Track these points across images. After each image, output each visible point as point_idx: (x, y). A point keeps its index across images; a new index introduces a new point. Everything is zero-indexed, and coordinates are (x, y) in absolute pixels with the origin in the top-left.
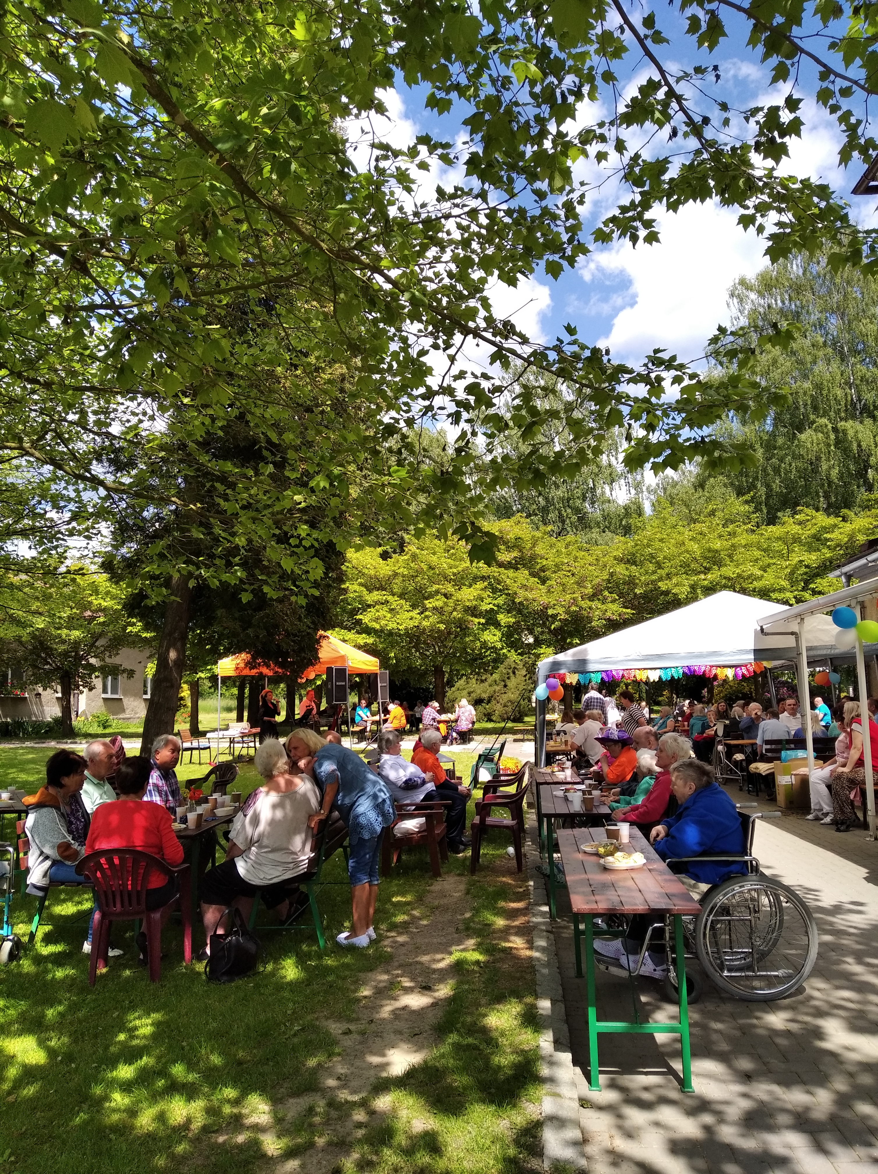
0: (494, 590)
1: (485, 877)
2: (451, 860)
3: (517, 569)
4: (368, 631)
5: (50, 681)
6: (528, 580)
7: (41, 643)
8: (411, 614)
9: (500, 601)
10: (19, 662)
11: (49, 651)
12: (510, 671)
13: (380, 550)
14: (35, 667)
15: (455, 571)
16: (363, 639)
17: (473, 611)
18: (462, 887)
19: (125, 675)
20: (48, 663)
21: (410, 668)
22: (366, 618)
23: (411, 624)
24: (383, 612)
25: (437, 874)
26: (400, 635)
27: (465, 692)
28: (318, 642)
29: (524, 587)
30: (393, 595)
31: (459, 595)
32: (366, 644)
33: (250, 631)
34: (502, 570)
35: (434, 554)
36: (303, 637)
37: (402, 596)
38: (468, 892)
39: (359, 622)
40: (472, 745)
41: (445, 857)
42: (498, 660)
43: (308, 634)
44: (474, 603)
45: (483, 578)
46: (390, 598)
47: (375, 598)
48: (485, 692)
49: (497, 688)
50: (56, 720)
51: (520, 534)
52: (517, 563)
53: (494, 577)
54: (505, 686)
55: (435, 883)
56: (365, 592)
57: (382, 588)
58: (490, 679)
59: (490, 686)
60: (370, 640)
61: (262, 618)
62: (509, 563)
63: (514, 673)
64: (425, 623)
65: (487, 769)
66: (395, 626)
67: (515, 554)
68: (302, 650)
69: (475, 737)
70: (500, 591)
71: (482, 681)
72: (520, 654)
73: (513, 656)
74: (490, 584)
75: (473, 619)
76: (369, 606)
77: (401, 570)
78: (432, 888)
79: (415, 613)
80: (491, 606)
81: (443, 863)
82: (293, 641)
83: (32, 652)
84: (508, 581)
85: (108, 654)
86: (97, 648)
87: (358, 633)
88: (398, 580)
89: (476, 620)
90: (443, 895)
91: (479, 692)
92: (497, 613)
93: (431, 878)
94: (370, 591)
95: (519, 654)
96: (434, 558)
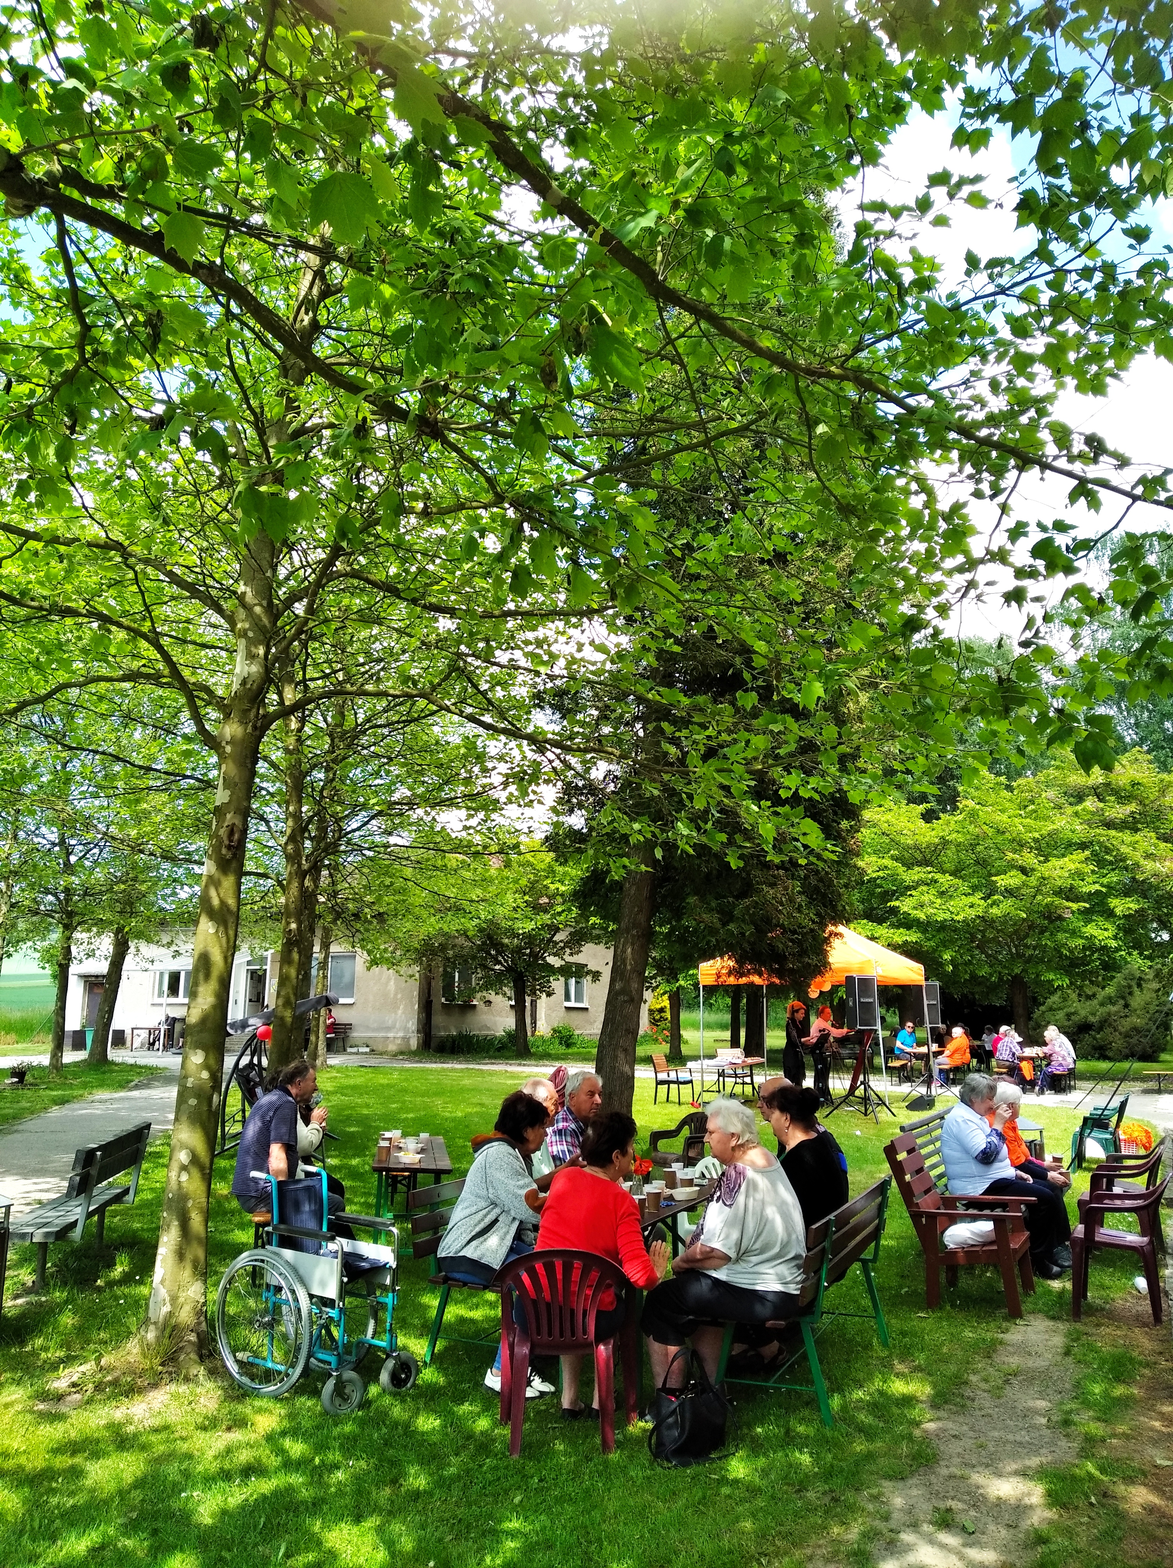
0: (1101, 863)
1: (1098, 1325)
2: (1039, 1290)
3: (1137, 830)
4: (908, 923)
5: (501, 983)
6: (1156, 846)
7: (490, 937)
8: (971, 899)
9: (1113, 878)
10: (466, 961)
11: (500, 948)
12: (1133, 983)
13: (921, 808)
14: (484, 967)
15: (1037, 835)
16: (901, 936)
17: (1070, 894)
18: (1058, 1341)
19: (589, 978)
20: (499, 963)
21: (974, 977)
22: (905, 905)
23: (972, 913)
24: (928, 895)
25: (1015, 1313)
26: (956, 930)
27: (1061, 1015)
28: (827, 941)
29: (1148, 856)
30: (944, 872)
31: (1044, 870)
32: (906, 943)
33: (731, 926)
34: (1113, 833)
35: (1003, 811)
36: (804, 935)
37: (955, 873)
38: (1067, 1353)
39: (894, 911)
40: (1074, 1096)
41: (1029, 1286)
42: (1111, 966)
43: (812, 930)
44: (1070, 881)
45: (1083, 846)
46: (938, 876)
47: (916, 878)
48: (1094, 1014)
49: (1113, 1009)
50: (509, 1034)
51: (1138, 777)
52: (1136, 821)
53: (1099, 842)
54: (1126, 1006)
55: (1013, 1328)
56: (901, 869)
57: (925, 862)
58: (1102, 994)
59: (1102, 1004)
60: (913, 937)
61: (747, 908)
62: (1124, 822)
63: (1139, 985)
64: (994, 911)
65: (1100, 1141)
66: (947, 916)
67: (1132, 807)
68: (803, 953)
69: (1079, 1084)
70: (1111, 863)
71: (1089, 997)
72: (1150, 958)
73: (1137, 962)
74: (1094, 854)
75: (1070, 904)
76: (908, 888)
77: (954, 835)
78: (1007, 1337)
79: (976, 899)
80: (1098, 887)
81: (1027, 1295)
82: (792, 941)
83: (480, 948)
84: (1124, 849)
85: (568, 951)
86: (556, 943)
87: (893, 926)
88: (951, 852)
89: (1074, 906)
90: (1024, 1350)
91: (1083, 1013)
92: (1106, 895)
93: (1006, 1319)
94: (909, 866)
95: (1146, 958)
96: (1004, 818)
